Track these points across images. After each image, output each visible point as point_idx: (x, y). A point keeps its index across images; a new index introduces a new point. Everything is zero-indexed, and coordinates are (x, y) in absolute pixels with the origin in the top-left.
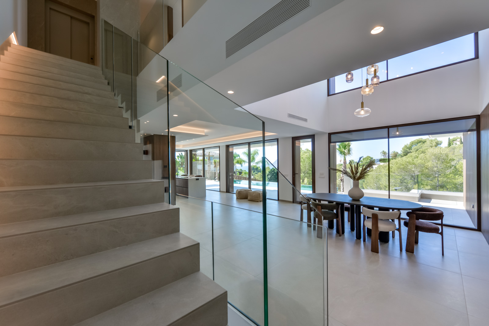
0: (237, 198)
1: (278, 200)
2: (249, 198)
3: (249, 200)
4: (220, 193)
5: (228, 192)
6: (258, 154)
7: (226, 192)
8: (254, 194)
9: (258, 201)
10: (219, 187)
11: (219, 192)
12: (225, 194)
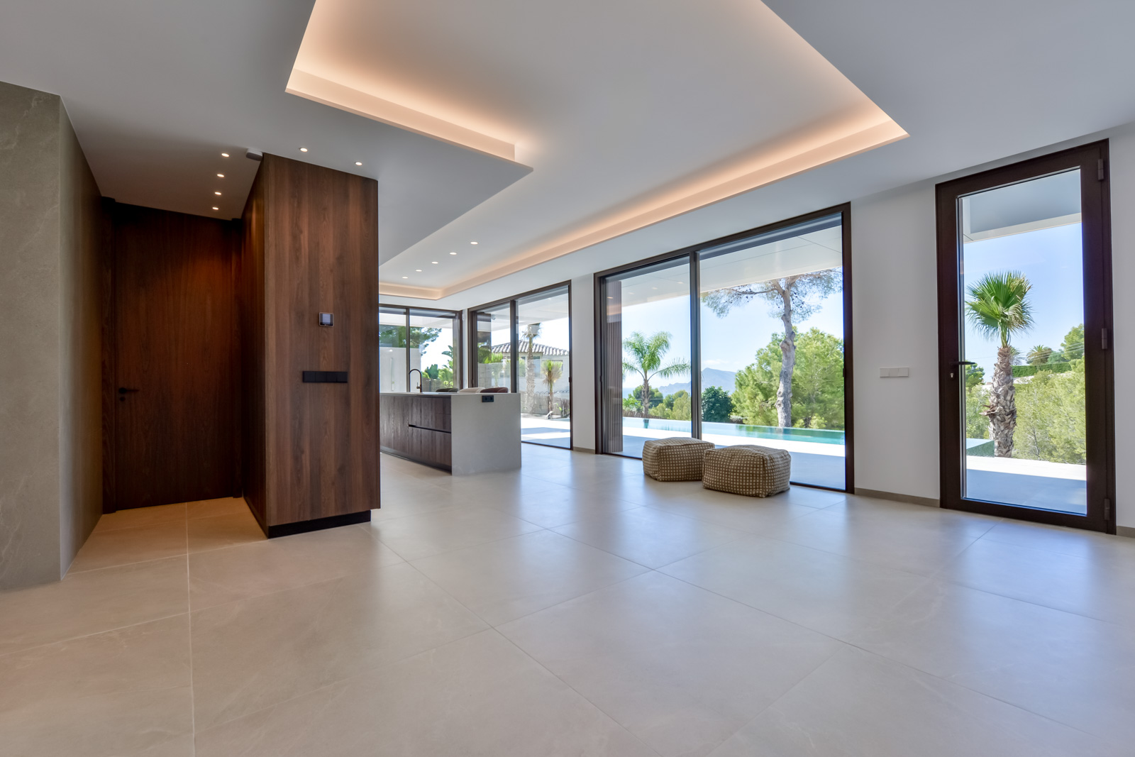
0: (649, 476)
1: (850, 488)
2: (708, 477)
3: (708, 488)
4: (571, 455)
5: (602, 453)
6: (667, 346)
7: (597, 452)
8: (734, 463)
9: (756, 496)
10: (568, 435)
11: (568, 452)
12: (593, 459)
